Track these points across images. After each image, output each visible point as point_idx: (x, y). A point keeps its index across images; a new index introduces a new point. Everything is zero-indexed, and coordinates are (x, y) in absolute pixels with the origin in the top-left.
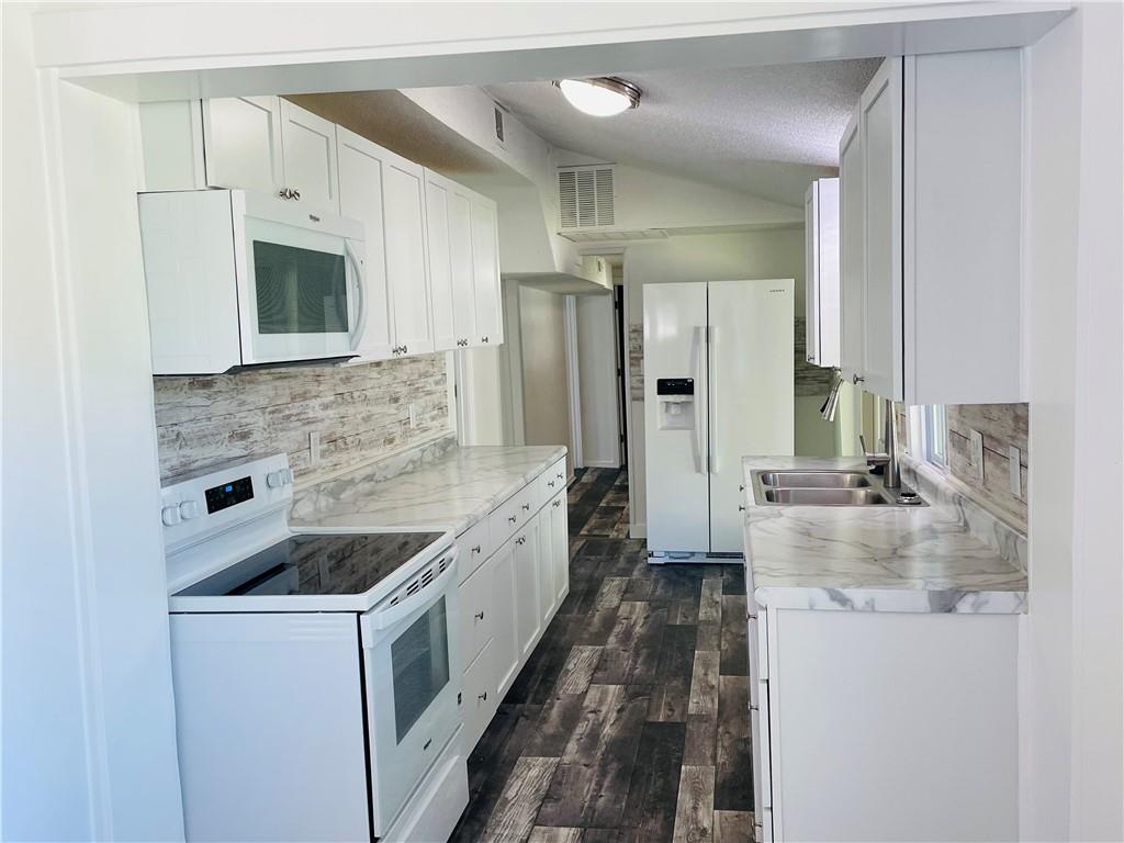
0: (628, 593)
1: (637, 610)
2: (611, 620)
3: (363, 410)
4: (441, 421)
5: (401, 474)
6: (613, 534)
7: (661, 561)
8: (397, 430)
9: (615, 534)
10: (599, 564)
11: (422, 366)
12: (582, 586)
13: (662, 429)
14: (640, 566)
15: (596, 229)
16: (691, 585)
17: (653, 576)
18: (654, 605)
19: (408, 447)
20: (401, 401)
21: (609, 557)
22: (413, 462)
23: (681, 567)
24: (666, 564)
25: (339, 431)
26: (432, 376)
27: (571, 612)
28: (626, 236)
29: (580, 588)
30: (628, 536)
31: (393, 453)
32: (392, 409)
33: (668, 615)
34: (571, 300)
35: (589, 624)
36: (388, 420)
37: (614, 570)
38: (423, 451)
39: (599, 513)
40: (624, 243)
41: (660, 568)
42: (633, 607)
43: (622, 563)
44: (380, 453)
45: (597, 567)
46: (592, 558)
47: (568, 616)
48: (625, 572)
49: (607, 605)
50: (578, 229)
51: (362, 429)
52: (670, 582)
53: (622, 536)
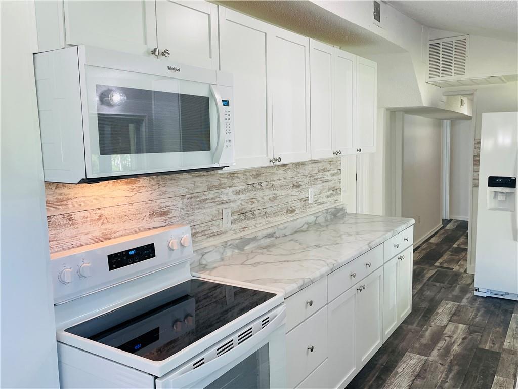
0: (456, 316)
1: (459, 331)
2: (438, 336)
3: (270, 194)
4: (336, 197)
5: (296, 232)
6: (456, 268)
7: (485, 295)
8: (299, 204)
9: (457, 268)
10: (441, 289)
11: (320, 166)
12: (425, 305)
13: (490, 209)
14: (469, 295)
15: (452, 78)
16: (503, 317)
17: (476, 305)
18: (473, 329)
19: (306, 215)
20: (303, 187)
21: (449, 285)
22: (307, 224)
23: (498, 301)
24: (487, 297)
25: (249, 207)
26: (329, 171)
27: (412, 324)
28: (473, 82)
29: (424, 306)
30: (466, 271)
31: (292, 219)
32: (295, 192)
33: (481, 339)
34: (447, 123)
35: (422, 336)
36: (290, 199)
37: (450, 296)
38: (317, 217)
39: (452, 252)
40: (474, 87)
41: (483, 300)
42: (457, 328)
43: (456, 292)
44: (283, 219)
45: (439, 292)
46: (438, 284)
47: (410, 326)
48: (458, 299)
49: (438, 323)
50: (441, 78)
51: (267, 205)
52: (487, 312)
53: (462, 271)
